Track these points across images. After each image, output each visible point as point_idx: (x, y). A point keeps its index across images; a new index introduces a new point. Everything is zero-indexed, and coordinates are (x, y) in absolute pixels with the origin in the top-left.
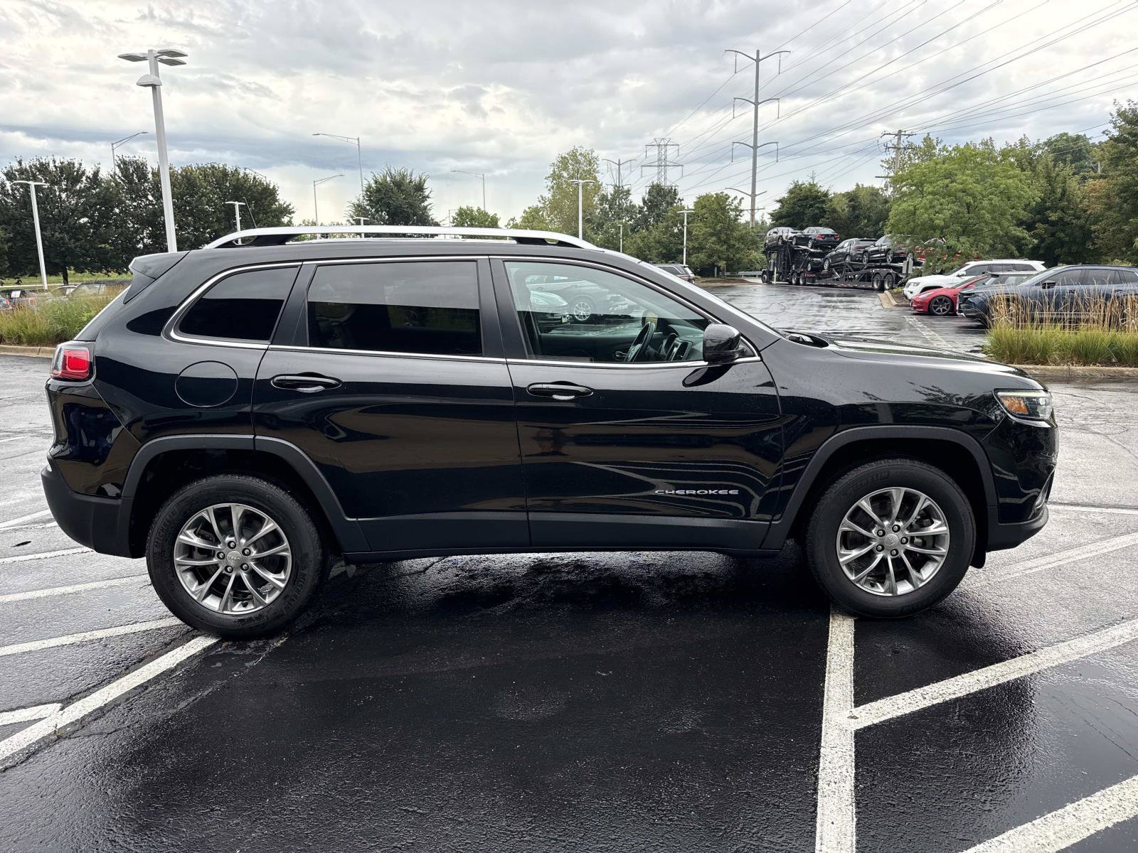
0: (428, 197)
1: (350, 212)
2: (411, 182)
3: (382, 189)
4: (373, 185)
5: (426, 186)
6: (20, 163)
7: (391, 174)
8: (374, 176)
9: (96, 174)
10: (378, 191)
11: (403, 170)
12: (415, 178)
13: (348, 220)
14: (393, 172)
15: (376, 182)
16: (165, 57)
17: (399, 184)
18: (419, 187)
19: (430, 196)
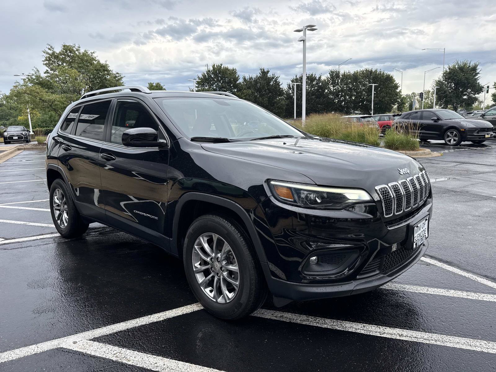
0: (478, 73)
1: (434, 85)
2: (469, 66)
3: (452, 72)
4: (448, 70)
5: (478, 67)
6: (296, 76)
7: (458, 63)
8: (449, 66)
9: (320, 78)
10: (450, 73)
11: (466, 61)
12: (472, 64)
13: (433, 89)
14: (459, 63)
15: (449, 69)
16: (309, 28)
17: (461, 69)
18: (474, 69)
19: (480, 72)
